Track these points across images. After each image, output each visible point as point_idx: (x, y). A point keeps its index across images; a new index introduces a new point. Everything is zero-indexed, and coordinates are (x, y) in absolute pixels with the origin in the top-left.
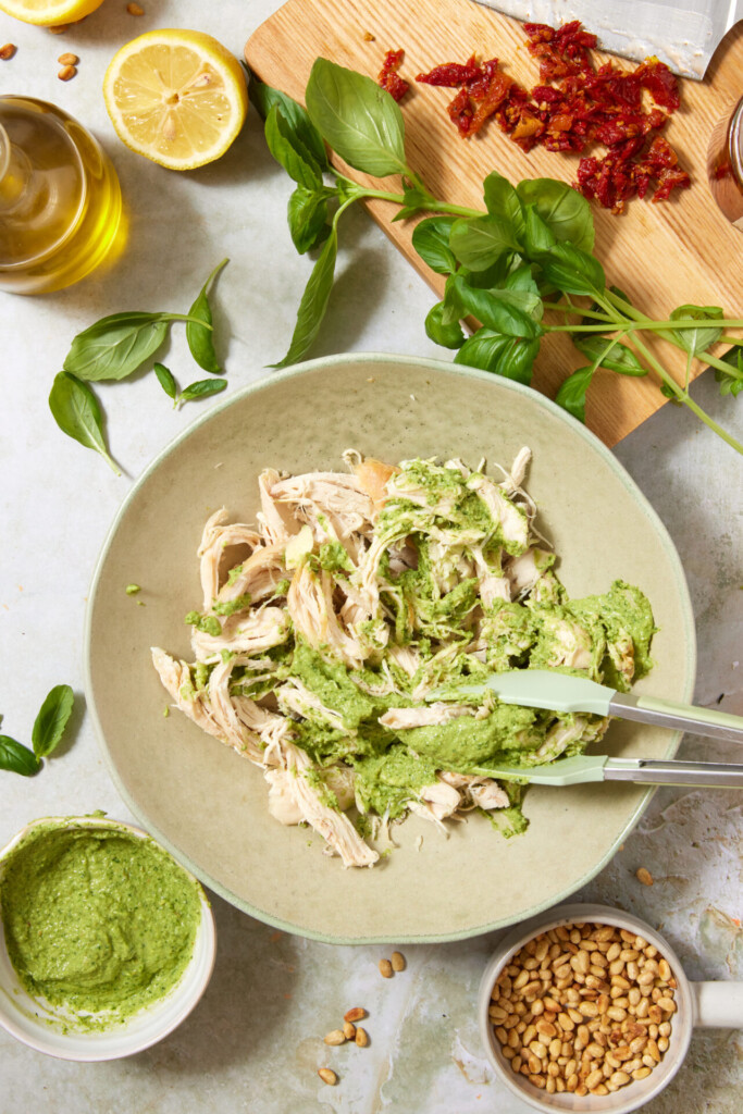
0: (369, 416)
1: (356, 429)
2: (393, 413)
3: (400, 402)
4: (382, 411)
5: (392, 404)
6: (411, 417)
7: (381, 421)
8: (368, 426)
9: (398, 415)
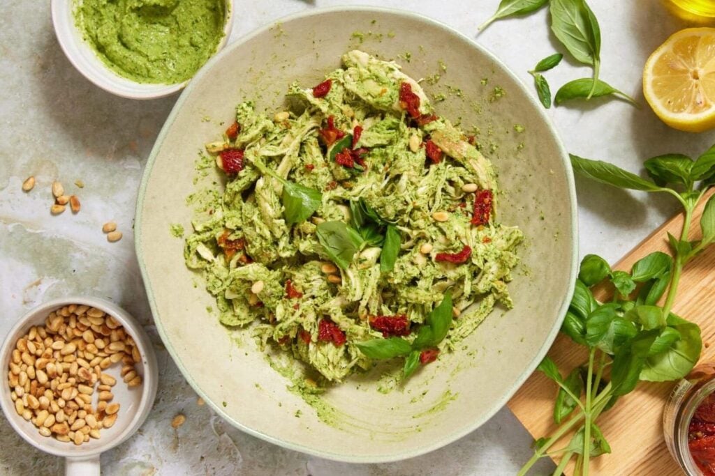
0: (525, 178)
1: (513, 171)
2: (532, 195)
3: (541, 198)
4: (531, 186)
5: (539, 192)
6: (532, 208)
7: (523, 187)
8: (518, 179)
9: (531, 199)
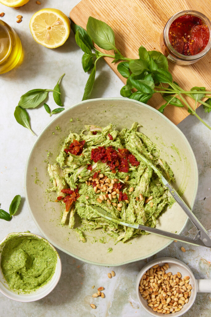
0: (90, 118)
1: (87, 122)
2: (96, 115)
3: (98, 112)
4: (93, 115)
5: (95, 113)
6: (101, 115)
7: (94, 118)
8: (90, 121)
9: (98, 116)
